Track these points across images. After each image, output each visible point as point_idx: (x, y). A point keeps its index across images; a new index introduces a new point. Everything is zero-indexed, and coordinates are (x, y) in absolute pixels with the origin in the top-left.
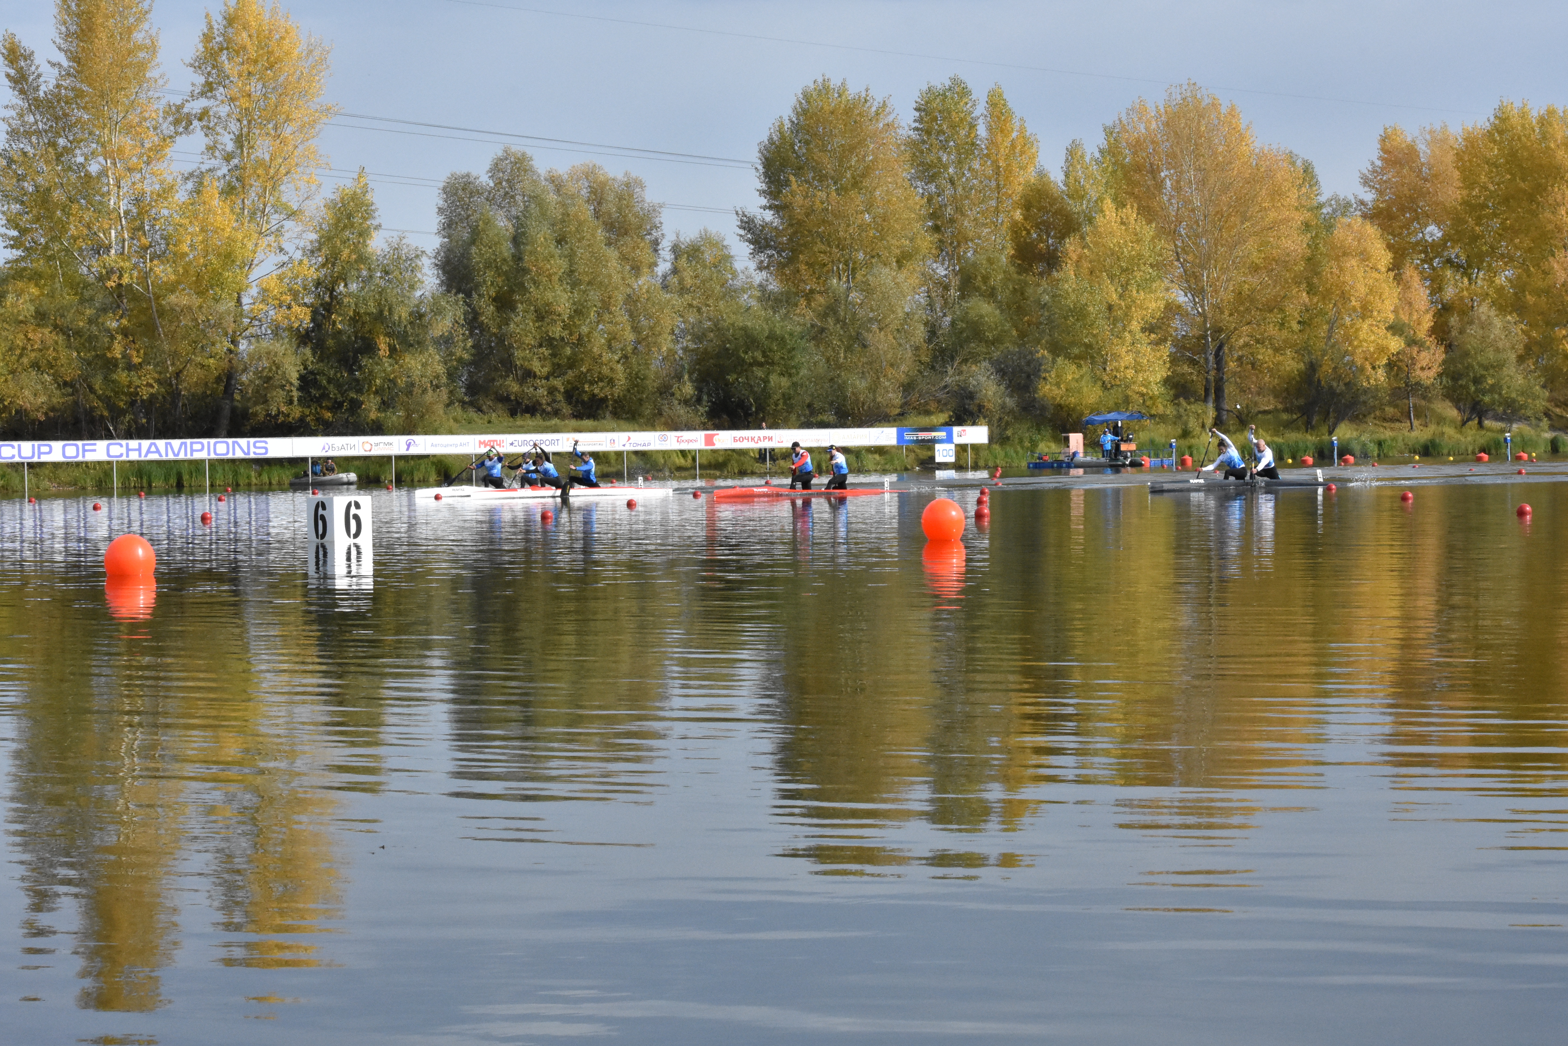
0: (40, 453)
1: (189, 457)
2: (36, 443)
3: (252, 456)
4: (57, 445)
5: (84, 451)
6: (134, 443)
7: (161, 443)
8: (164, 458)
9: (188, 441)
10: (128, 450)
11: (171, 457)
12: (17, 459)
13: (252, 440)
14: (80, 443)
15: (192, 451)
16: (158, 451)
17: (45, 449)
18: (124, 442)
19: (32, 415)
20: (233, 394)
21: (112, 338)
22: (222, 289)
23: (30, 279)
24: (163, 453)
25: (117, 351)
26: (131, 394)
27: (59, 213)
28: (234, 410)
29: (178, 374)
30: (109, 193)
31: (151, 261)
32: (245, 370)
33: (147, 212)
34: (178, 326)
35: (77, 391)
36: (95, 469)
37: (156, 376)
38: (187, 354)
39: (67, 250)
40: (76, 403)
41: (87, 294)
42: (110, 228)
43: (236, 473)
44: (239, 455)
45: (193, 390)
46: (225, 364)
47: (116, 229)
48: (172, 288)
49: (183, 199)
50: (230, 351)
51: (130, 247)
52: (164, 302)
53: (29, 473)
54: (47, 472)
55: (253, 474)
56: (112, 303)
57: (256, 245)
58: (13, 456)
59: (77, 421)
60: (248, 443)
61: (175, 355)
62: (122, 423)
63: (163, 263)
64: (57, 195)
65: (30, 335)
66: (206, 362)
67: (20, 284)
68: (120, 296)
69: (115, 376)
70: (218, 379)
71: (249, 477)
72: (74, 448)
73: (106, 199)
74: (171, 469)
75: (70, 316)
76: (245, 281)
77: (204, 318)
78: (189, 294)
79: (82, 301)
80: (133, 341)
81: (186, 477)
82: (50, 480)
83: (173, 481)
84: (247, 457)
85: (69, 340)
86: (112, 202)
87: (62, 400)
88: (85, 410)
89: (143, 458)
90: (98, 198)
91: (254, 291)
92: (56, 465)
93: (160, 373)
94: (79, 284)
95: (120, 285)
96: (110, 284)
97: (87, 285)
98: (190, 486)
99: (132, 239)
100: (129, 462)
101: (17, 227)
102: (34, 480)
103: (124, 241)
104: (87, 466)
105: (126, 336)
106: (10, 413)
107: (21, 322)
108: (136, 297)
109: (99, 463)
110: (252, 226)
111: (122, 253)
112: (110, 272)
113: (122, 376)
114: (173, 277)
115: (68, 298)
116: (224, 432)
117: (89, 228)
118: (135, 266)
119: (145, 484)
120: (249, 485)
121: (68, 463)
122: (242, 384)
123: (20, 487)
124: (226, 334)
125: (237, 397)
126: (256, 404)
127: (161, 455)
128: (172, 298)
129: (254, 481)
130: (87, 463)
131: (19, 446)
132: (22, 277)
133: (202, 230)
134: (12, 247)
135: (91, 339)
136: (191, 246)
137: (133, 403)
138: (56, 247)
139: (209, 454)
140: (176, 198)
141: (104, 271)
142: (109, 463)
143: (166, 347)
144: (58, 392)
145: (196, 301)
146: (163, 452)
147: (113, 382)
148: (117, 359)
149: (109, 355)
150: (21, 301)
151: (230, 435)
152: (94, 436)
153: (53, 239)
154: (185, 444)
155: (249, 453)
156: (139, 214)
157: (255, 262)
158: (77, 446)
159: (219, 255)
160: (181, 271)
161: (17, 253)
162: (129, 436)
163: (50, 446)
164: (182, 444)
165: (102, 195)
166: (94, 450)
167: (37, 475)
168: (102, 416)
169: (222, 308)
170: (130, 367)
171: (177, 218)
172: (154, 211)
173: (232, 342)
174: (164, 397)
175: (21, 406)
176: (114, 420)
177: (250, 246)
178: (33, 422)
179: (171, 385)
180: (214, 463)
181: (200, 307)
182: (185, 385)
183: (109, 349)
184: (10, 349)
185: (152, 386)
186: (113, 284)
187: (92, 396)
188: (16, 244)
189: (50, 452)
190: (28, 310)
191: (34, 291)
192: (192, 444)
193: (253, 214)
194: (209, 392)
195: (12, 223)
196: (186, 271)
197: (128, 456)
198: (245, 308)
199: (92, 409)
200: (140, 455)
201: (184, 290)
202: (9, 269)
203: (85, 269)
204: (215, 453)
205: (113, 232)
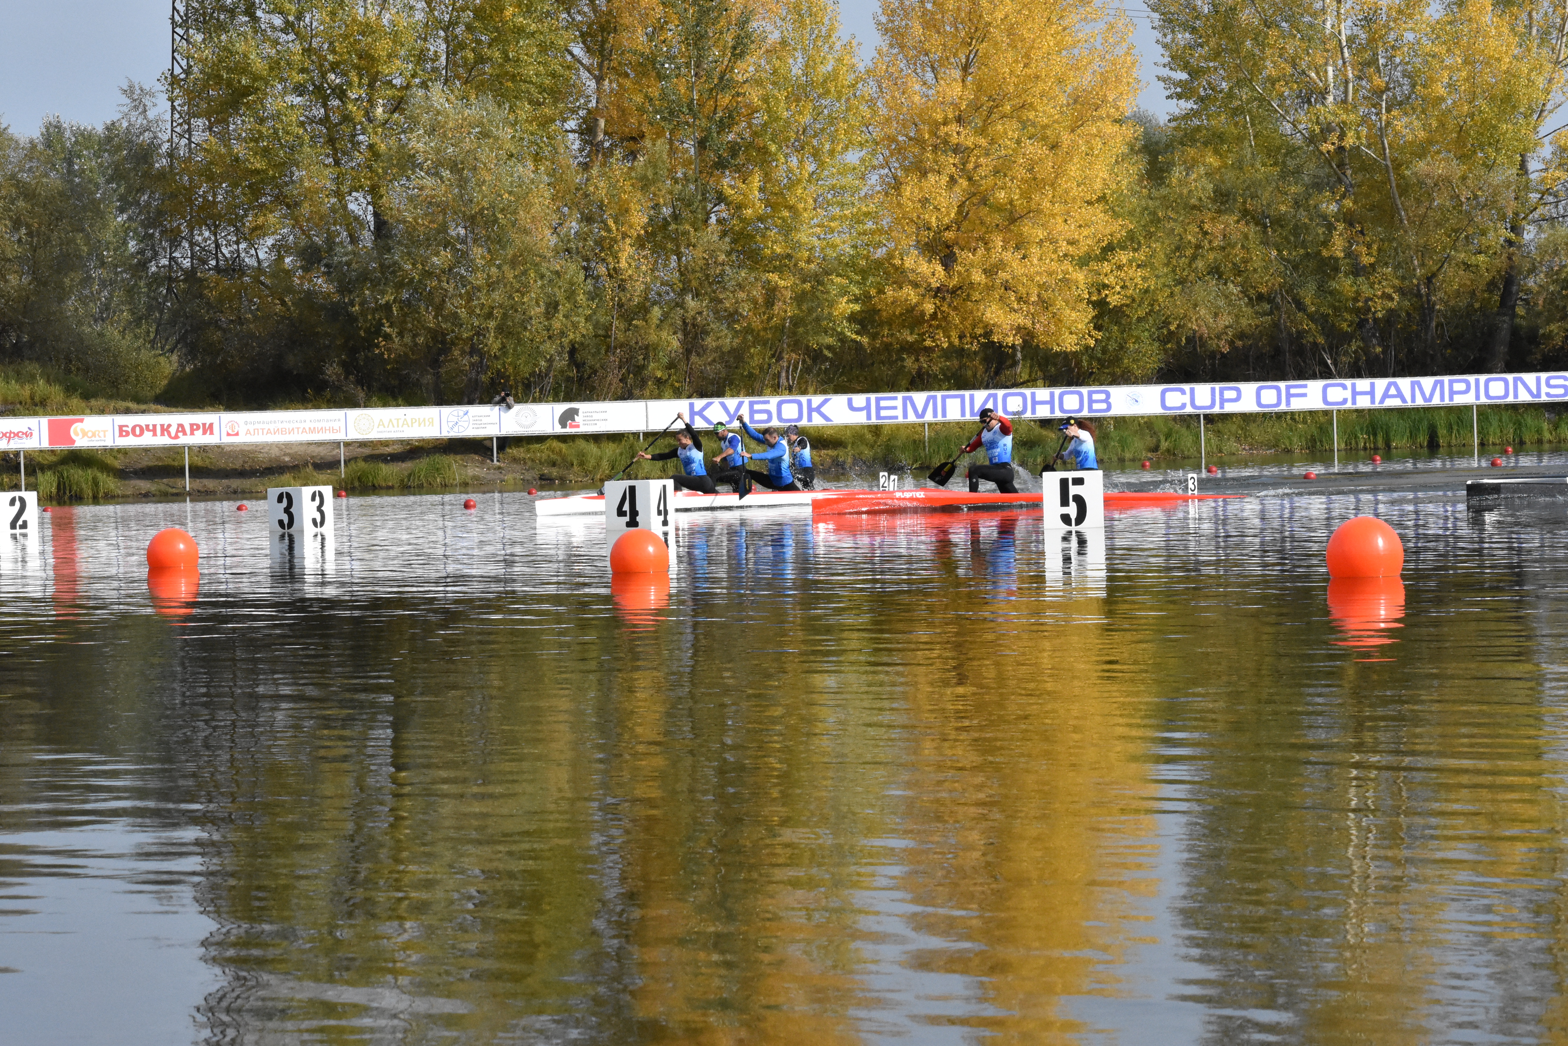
0: (1223, 401)
1: (1447, 401)
2: (1217, 386)
3: (1544, 398)
4: (1248, 389)
5: (1289, 396)
6: (1363, 384)
7: (1405, 383)
8: (1409, 404)
9: (1446, 379)
10: (1355, 393)
11: (1420, 402)
12: (1189, 410)
13: (1544, 376)
14: (1282, 385)
15: (1452, 393)
16: (1400, 395)
17: (1230, 394)
18: (1348, 382)
19: (1213, 344)
20: (1513, 307)
21: (1330, 227)
22: (1498, 150)
23: (1206, 144)
24: (1408, 398)
25: (1338, 247)
26: (1357, 311)
27: (1248, 43)
28: (1515, 331)
29: (1429, 280)
30: (1323, 10)
31: (1388, 111)
32: (1533, 270)
33: (1381, 37)
34: (1429, 208)
35: (1278, 308)
36: (1305, 422)
37: (1397, 282)
38: (1444, 249)
39: (1261, 99)
40: (1276, 325)
41: (1291, 164)
42: (1326, 64)
43: (1519, 425)
44: (1524, 397)
45: (1452, 303)
46: (1501, 262)
47: (1335, 65)
48: (1421, 151)
49: (1437, 16)
50: (1510, 243)
51: (1356, 91)
52: (1408, 173)
53: (1207, 430)
54: (1234, 428)
55: (1545, 426)
56: (1329, 176)
57: (1550, 81)
58: (1184, 406)
59: (1278, 352)
60: (1538, 380)
61: (1425, 251)
62: (1346, 353)
63: (1406, 114)
64: (1247, 16)
65: (1206, 227)
66: (1473, 260)
67: (1192, 152)
68: (1341, 165)
69: (1334, 285)
70: (1491, 285)
71: (1539, 431)
72: (1274, 392)
73: (1319, 20)
74: (1421, 420)
75: (1266, 195)
76: (1533, 137)
77: (1470, 195)
78: (1447, 160)
79: (1284, 175)
80: (1362, 232)
81: (1442, 432)
82: (1238, 439)
83: (1423, 439)
84: (1537, 400)
85: (1265, 232)
86: (1328, 25)
87: (1257, 322)
88: (1290, 334)
89: (1377, 405)
90: (1307, 19)
91: (1546, 151)
92: (1247, 418)
93: (1403, 278)
94: (1279, 149)
95: (1341, 149)
96: (1327, 147)
97: (1292, 151)
98: (1449, 446)
99: (1360, 78)
100: (1357, 411)
101: (1186, 67)
102: (1214, 441)
103: (1347, 82)
104: (1293, 419)
105: (1351, 225)
106: (1178, 343)
107: (1194, 207)
108: (1366, 166)
109: (1312, 413)
110: (1544, 52)
111: (1345, 101)
112: (1327, 129)
113: (1345, 285)
114: (1422, 134)
115: (1262, 170)
116: (1502, 364)
117: (1294, 65)
118: (1364, 120)
119: (1380, 443)
120: (1540, 442)
121: (1264, 415)
122: (1529, 291)
123: (1193, 451)
124: (1503, 218)
125: (1520, 311)
126: (1549, 322)
127: (1404, 400)
128: (1421, 166)
129: (1547, 436)
130: (1293, 414)
131: (1192, 391)
132: (1194, 141)
133: (1466, 62)
134: (1179, 96)
135: (1297, 230)
136: (1449, 85)
137: (1361, 324)
138: (1244, 94)
139: (1478, 398)
140: (1426, 14)
141: (1317, 131)
142: (1326, 413)
143: (1412, 239)
144: (1248, 311)
145: (1457, 169)
146: (1408, 396)
147: (1331, 293)
148: (1337, 259)
149: (1325, 253)
150: (1194, 176)
151: (1510, 368)
152: (1303, 374)
153: (1239, 83)
154: (1442, 383)
155: (1539, 395)
156: (1371, 40)
157: (1549, 107)
158: (1278, 389)
159: (1492, 98)
160: (1434, 124)
161: (1187, 105)
162: (1356, 372)
163: (1238, 390)
164: (1436, 383)
165: (1315, 15)
166: (1304, 395)
167: (1218, 433)
168: (1315, 344)
169: (1497, 178)
170: (1357, 270)
171: (1428, 46)
172: (1392, 35)
173: (1513, 229)
174: (1408, 314)
175: (1195, 332)
176: (1333, 349)
177: (1541, 82)
178: (1212, 355)
179: (1419, 295)
180: (1483, 410)
181: (1464, 178)
182: (1440, 294)
183: (1325, 244)
184: (1178, 248)
185: (1390, 298)
186: (1331, 148)
187: (1300, 314)
188: (1184, 92)
189: (1238, 399)
190: (1204, 189)
191: (1212, 160)
192: (1451, 383)
193: (1544, 37)
194: (1477, 305)
195: (1178, 59)
196: (1442, 124)
197: (1354, 402)
198: (1533, 176)
199: (1301, 334)
200: (1373, 402)
201: (1438, 152)
202: (1175, 129)
203: (1288, 128)
204: (1487, 395)
205: (1330, 69)
